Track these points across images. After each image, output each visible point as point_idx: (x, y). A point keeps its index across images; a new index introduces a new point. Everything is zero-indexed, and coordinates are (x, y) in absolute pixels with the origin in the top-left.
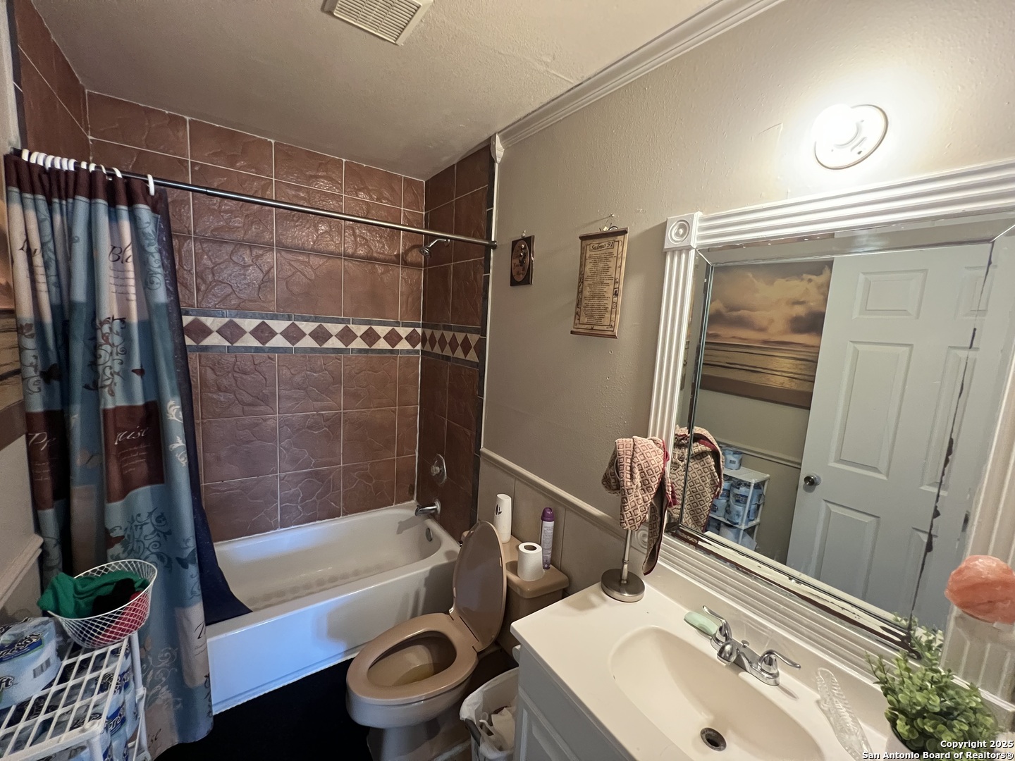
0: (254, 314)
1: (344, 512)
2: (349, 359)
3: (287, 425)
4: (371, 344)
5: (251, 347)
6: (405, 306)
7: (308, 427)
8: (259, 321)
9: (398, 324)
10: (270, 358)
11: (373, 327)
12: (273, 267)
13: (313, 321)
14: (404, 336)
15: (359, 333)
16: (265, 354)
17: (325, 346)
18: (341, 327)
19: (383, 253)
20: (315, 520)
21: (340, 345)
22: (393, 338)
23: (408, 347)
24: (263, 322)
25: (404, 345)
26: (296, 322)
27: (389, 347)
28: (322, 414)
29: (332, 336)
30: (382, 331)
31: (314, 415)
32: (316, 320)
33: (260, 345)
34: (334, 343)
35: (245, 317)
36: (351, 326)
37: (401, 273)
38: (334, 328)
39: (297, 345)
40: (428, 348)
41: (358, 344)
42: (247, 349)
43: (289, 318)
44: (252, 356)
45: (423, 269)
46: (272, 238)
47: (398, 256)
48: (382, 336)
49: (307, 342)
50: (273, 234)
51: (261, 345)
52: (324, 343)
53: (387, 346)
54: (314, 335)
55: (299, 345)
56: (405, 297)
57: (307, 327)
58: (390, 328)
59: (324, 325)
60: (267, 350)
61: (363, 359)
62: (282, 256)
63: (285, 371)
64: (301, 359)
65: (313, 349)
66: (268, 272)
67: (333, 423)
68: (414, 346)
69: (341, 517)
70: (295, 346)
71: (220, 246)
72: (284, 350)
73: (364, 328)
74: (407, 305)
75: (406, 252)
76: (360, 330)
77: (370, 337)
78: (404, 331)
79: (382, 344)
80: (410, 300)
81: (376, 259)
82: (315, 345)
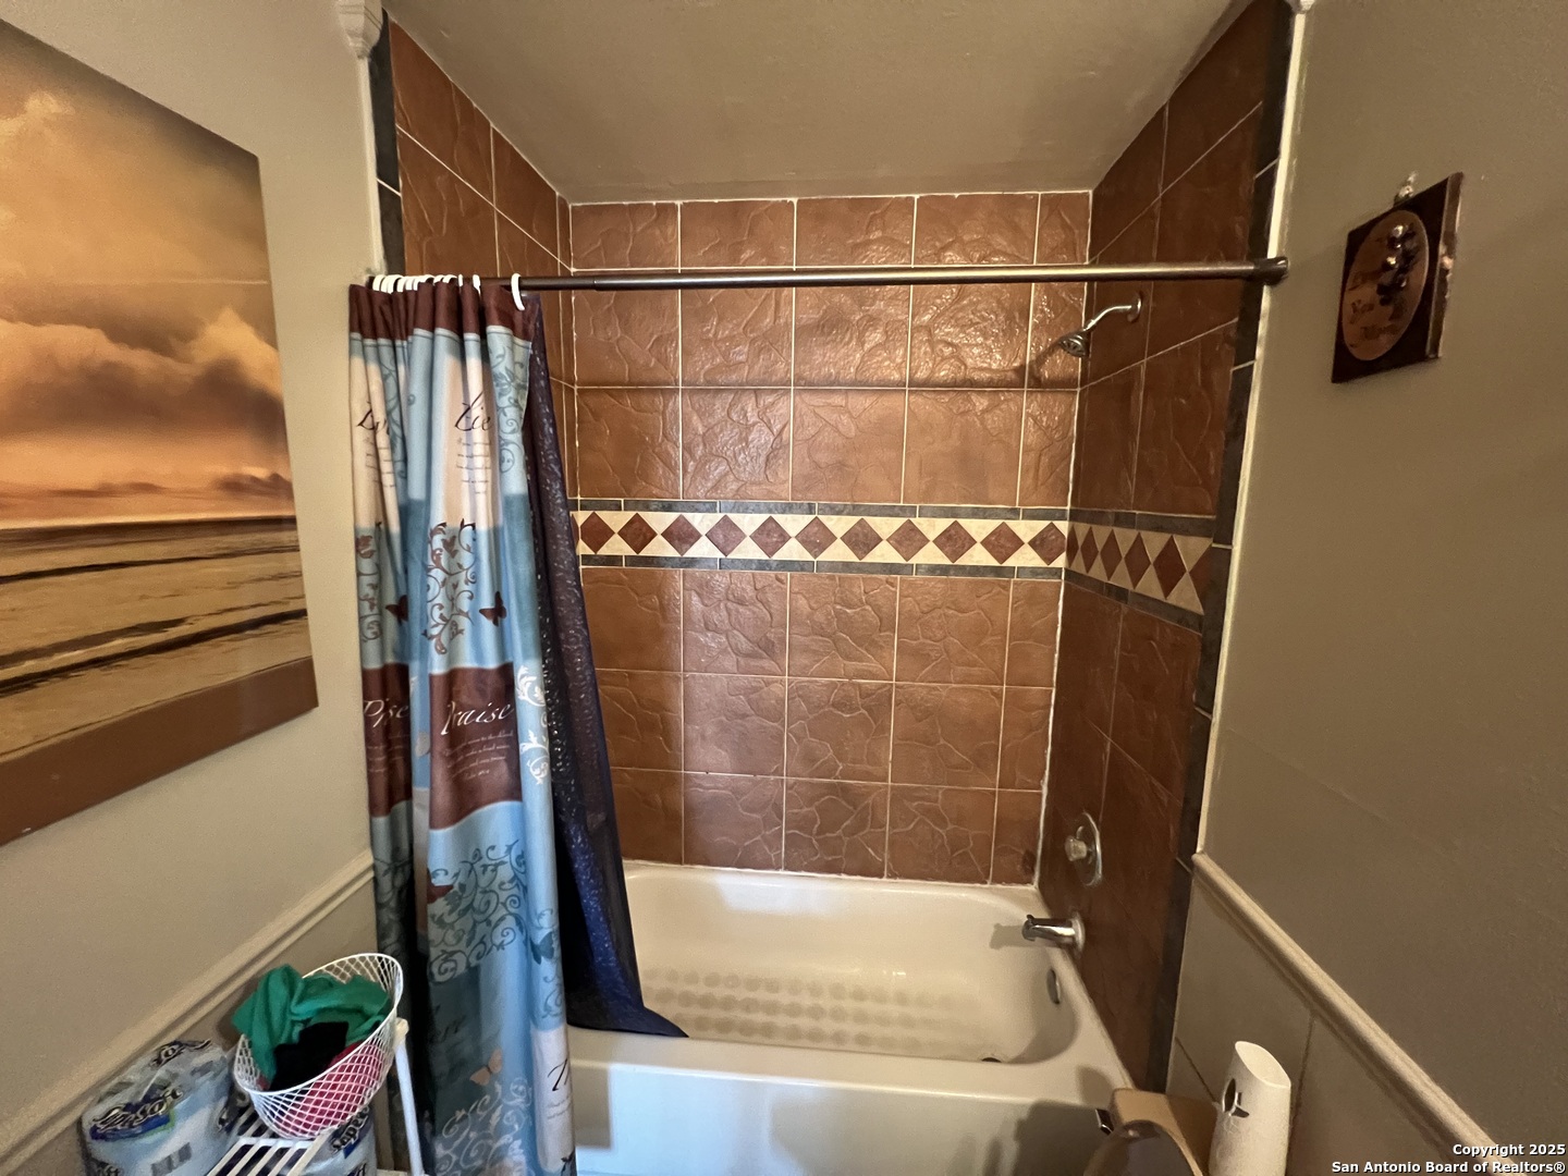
0: (758, 505)
1: (889, 871)
2: (911, 584)
3: (799, 696)
4: (955, 555)
5: (751, 561)
6: (1031, 474)
7: (833, 705)
8: (765, 517)
9: (1014, 513)
10: (778, 579)
11: (961, 521)
12: (788, 422)
13: (849, 514)
14: (1026, 540)
15: (932, 536)
16: (772, 574)
17: (868, 559)
18: (898, 522)
19: (989, 369)
20: (838, 872)
21: (895, 557)
22: (1003, 543)
23: (1038, 562)
24: (771, 517)
25: (1026, 558)
26: (821, 517)
27: (994, 563)
28: (859, 684)
29: (881, 540)
30: (979, 528)
31: (843, 684)
32: (854, 510)
33: (765, 557)
34: (885, 553)
35: (746, 510)
36: (916, 521)
37: (1028, 405)
38: (886, 526)
39: (822, 558)
40: (1079, 566)
41: (931, 555)
42: (747, 563)
43: (810, 510)
44: (753, 574)
45: (1078, 390)
46: (788, 371)
47: (1020, 370)
48: (979, 538)
49: (839, 552)
50: (789, 364)
51: (767, 558)
52: (866, 553)
53: (988, 560)
54: (851, 539)
55: (825, 556)
56: (1032, 454)
57: (839, 525)
58: (997, 523)
59: (868, 519)
60: (774, 565)
61: (939, 585)
62: (803, 402)
63: (802, 602)
64: (827, 581)
65: (847, 566)
66: (780, 433)
67: (877, 704)
68: (1049, 560)
69: (884, 879)
70: (818, 559)
71: (714, 397)
72: (801, 566)
73: (943, 524)
74: (1037, 471)
75: (1040, 360)
76: (933, 527)
77: (955, 541)
78: (1026, 529)
79: (979, 556)
80: (1045, 460)
81: (972, 383)
82: (852, 557)
